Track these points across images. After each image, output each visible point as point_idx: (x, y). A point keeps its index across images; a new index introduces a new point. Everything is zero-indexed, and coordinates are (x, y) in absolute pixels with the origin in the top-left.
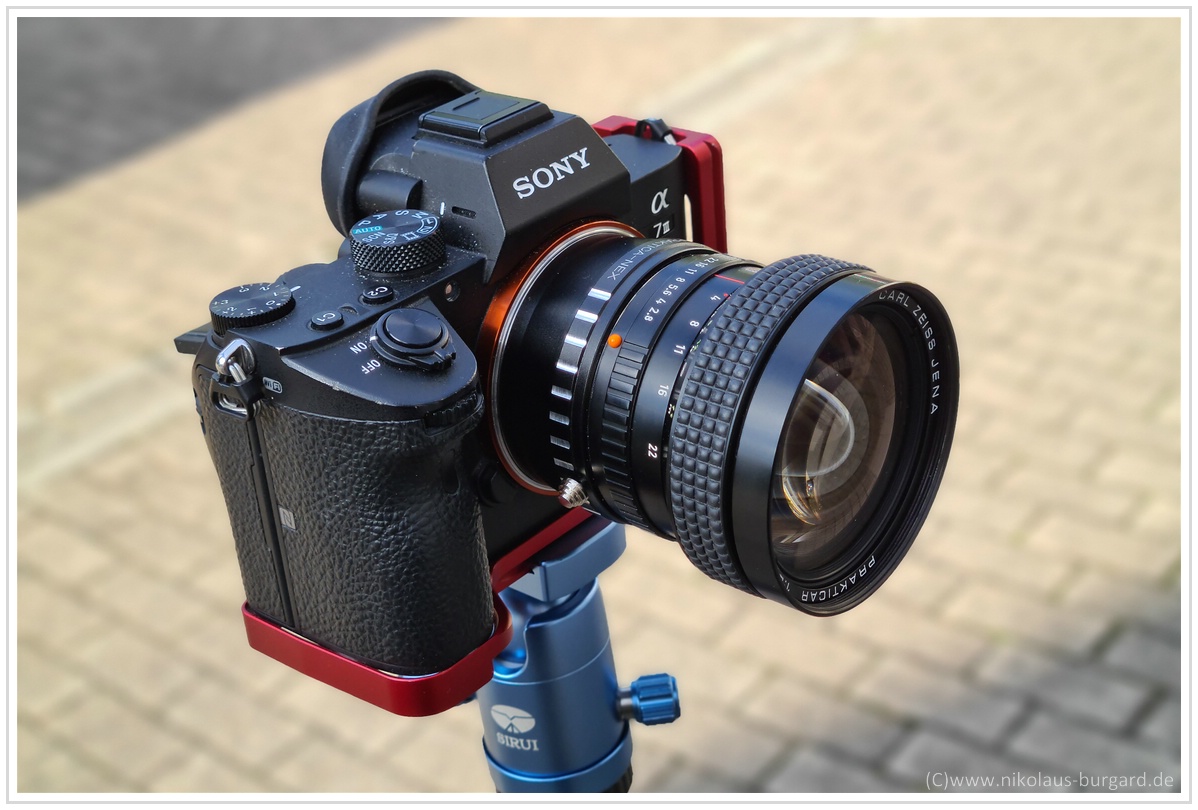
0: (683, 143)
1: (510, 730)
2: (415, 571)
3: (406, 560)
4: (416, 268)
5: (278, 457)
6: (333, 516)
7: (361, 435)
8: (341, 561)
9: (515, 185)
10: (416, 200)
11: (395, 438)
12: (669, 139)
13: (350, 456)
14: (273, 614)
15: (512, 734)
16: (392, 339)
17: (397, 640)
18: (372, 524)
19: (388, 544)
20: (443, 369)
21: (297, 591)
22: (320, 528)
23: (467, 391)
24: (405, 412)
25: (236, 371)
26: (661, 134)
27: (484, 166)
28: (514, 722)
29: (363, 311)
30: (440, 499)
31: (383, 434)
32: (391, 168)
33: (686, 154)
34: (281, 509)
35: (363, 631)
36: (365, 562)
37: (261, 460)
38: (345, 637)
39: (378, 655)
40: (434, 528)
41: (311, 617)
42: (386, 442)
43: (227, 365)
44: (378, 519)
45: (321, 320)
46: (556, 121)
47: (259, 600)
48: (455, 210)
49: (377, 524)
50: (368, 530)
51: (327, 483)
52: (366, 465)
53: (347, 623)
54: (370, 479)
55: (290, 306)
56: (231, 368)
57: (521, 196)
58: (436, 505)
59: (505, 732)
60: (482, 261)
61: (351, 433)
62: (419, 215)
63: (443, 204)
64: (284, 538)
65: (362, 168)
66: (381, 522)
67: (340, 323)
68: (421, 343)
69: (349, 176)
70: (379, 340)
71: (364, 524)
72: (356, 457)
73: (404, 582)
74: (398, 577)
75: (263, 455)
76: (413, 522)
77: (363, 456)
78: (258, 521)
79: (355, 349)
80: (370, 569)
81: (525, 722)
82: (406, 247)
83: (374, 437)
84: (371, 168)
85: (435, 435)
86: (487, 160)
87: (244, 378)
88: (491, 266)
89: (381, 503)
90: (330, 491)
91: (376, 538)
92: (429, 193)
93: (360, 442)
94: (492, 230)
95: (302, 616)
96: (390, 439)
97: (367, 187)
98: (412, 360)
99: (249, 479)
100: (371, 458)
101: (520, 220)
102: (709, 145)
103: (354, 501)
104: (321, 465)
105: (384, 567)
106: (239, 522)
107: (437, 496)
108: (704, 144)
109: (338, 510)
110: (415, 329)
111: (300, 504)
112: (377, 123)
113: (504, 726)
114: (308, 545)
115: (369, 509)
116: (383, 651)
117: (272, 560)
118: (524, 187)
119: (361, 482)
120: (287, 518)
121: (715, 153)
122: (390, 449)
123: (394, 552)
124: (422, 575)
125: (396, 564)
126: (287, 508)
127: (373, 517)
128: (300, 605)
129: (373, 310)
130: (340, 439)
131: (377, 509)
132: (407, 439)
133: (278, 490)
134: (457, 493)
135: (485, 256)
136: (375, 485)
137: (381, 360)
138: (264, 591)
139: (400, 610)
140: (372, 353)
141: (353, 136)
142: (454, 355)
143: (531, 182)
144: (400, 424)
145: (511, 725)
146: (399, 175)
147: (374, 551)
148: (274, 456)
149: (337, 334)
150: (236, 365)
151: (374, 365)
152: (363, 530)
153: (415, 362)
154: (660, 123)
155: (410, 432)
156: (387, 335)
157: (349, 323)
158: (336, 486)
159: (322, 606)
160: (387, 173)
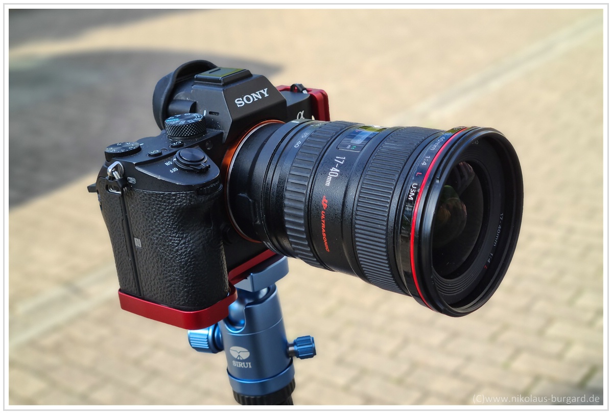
0: (311, 93)
1: (238, 358)
2: (193, 261)
3: (189, 256)
4: (193, 135)
5: (134, 214)
6: (157, 238)
7: (169, 199)
8: (161, 259)
9: (236, 101)
10: (194, 109)
11: (184, 199)
12: (305, 92)
13: (165, 209)
14: (131, 291)
15: (239, 361)
16: (183, 159)
17: (186, 294)
18: (174, 240)
19: (181, 249)
20: (205, 171)
21: (142, 277)
22: (152, 245)
23: (215, 181)
24: (188, 188)
25: (117, 175)
26: (301, 90)
27: (222, 92)
28: (240, 354)
29: (170, 150)
30: (204, 230)
31: (179, 198)
32: (183, 98)
33: (312, 97)
34: (135, 239)
35: (171, 292)
36: (172, 258)
37: (126, 217)
38: (163, 296)
39: (178, 302)
40: (201, 242)
41: (148, 289)
42: (180, 202)
43: (112, 172)
44: (177, 238)
45: (152, 153)
46: (254, 77)
47: (125, 285)
48: (210, 113)
49: (177, 240)
50: (173, 243)
51: (155, 223)
52: (172, 212)
53: (164, 288)
54: (174, 219)
55: (138, 150)
56: (114, 173)
57: (239, 106)
58: (202, 232)
59: (237, 360)
60: (222, 133)
61: (165, 198)
62: (194, 115)
63: (205, 111)
64: (136, 252)
65: (170, 99)
66: (178, 239)
67: (160, 154)
68: (196, 160)
69: (164, 102)
70: (177, 160)
71: (171, 240)
72: (168, 209)
73: (189, 266)
74: (186, 264)
75: (128, 214)
76: (193, 239)
77: (171, 209)
78: (125, 247)
79: (167, 164)
80: (174, 261)
81: (245, 354)
82: (189, 125)
83: (175, 199)
84: (174, 98)
85: (202, 199)
86: (223, 90)
87: (119, 178)
88: (226, 135)
89: (179, 230)
90: (156, 226)
91: (176, 246)
92: (199, 107)
93: (169, 202)
94: (226, 120)
95: (144, 289)
96: (182, 199)
97: (172, 107)
98: (191, 167)
99: (121, 227)
100: (174, 209)
101: (238, 116)
102: (322, 93)
103: (167, 230)
104: (153, 215)
105: (180, 259)
106: (117, 249)
107: (203, 228)
108: (320, 94)
109: (160, 235)
110: (193, 155)
111: (143, 235)
112: (176, 81)
113: (236, 357)
114: (147, 254)
115: (173, 233)
116: (180, 300)
117: (131, 264)
118: (240, 102)
119: (170, 221)
120: (138, 243)
121: (325, 97)
122: (182, 204)
123: (184, 252)
124: (197, 263)
125: (185, 258)
126: (137, 238)
127: (175, 237)
128: (144, 284)
129: (174, 150)
130: (161, 201)
131: (177, 233)
132: (189, 200)
133: (134, 229)
134: (212, 228)
135: (223, 131)
136: (176, 222)
137: (178, 168)
138: (128, 280)
139: (187, 280)
140: (174, 165)
141: (166, 86)
142: (209, 166)
143: (243, 100)
144: (186, 193)
145: (239, 356)
146: (186, 101)
147: (175, 252)
148: (132, 214)
149: (158, 158)
150: (116, 172)
151: (175, 169)
152: (171, 243)
153: (192, 168)
154: (301, 85)
155: (191, 196)
156: (181, 157)
157: (164, 153)
158: (159, 224)
159: (153, 282)
160: (181, 100)
